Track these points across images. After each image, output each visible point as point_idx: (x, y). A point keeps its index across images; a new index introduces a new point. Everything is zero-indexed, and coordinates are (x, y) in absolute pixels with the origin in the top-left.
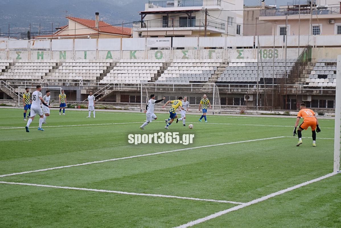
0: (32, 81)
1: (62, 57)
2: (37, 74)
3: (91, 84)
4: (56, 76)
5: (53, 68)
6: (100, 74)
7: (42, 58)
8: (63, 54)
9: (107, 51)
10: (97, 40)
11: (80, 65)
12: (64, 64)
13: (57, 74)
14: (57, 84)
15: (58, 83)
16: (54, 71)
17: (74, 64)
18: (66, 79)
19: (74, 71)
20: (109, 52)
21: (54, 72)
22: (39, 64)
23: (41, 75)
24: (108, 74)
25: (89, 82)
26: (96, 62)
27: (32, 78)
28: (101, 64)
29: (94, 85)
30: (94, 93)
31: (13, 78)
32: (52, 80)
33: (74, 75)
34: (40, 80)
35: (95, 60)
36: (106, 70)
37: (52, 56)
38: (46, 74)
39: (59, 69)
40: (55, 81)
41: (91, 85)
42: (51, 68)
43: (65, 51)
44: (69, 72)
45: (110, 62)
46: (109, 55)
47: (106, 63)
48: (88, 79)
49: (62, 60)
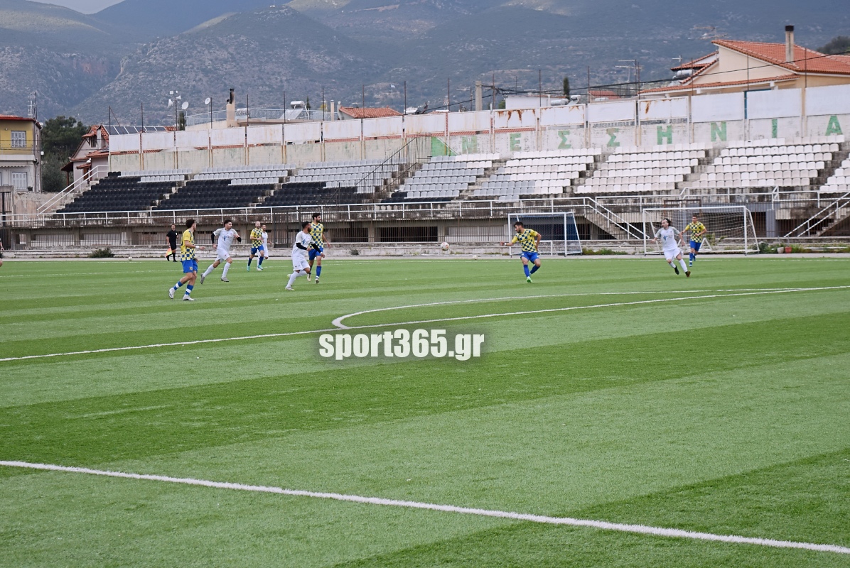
0: (655, 195)
1: (717, 136)
2: (664, 179)
3: (799, 196)
4: (708, 180)
5: (700, 162)
6: (818, 170)
7: (670, 142)
8: (720, 129)
9: (829, 117)
10: (804, 92)
11: (765, 151)
12: (724, 153)
13: (712, 177)
14: (714, 200)
15: (718, 197)
16: (703, 170)
17: (750, 152)
18: (735, 186)
19: (752, 168)
20: (833, 118)
21: (702, 173)
22: (663, 156)
23: (674, 181)
24: (838, 172)
25: (793, 190)
26: (804, 143)
27: (653, 189)
28: (818, 149)
29: (805, 198)
30: (810, 217)
31: (608, 191)
32: (703, 191)
33: (754, 176)
34: (672, 192)
35: (800, 138)
36: (832, 162)
37: (694, 134)
38: (685, 178)
39: (715, 164)
40: (709, 193)
41: (799, 198)
42: (695, 163)
43: (724, 123)
44: (741, 171)
45: (839, 142)
46: (834, 124)
47: (830, 144)
48: (787, 184)
49: (719, 143)
